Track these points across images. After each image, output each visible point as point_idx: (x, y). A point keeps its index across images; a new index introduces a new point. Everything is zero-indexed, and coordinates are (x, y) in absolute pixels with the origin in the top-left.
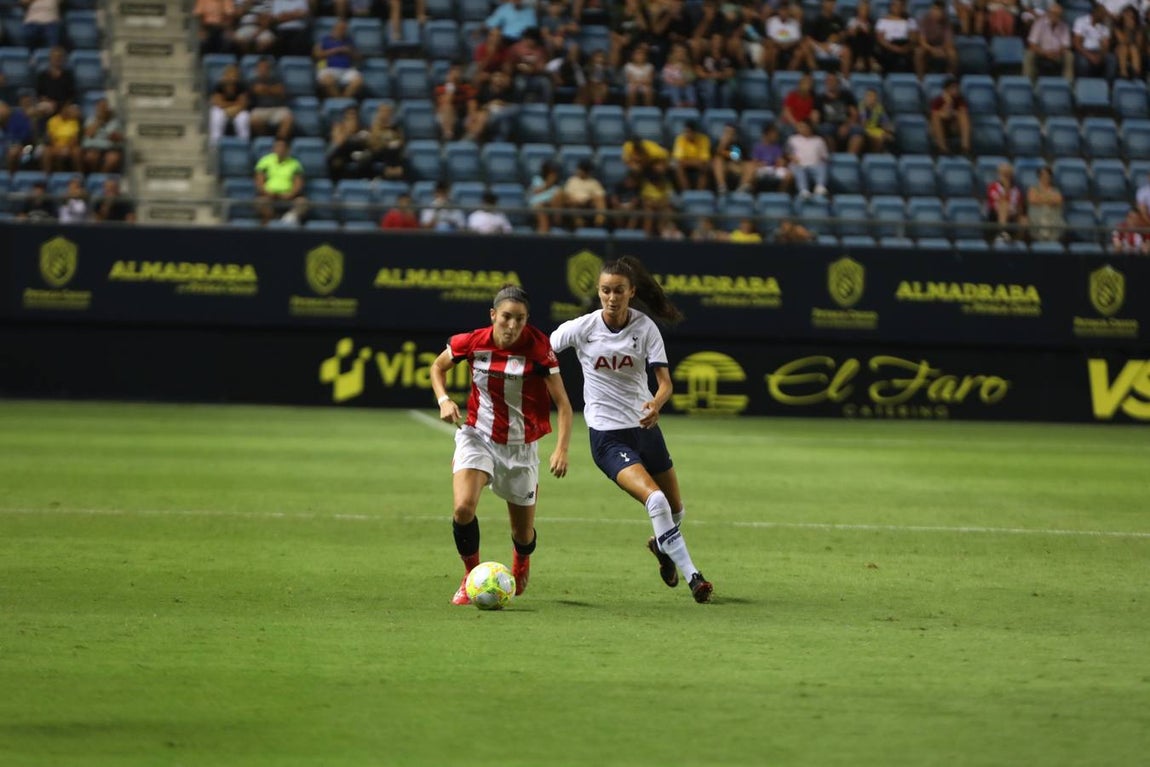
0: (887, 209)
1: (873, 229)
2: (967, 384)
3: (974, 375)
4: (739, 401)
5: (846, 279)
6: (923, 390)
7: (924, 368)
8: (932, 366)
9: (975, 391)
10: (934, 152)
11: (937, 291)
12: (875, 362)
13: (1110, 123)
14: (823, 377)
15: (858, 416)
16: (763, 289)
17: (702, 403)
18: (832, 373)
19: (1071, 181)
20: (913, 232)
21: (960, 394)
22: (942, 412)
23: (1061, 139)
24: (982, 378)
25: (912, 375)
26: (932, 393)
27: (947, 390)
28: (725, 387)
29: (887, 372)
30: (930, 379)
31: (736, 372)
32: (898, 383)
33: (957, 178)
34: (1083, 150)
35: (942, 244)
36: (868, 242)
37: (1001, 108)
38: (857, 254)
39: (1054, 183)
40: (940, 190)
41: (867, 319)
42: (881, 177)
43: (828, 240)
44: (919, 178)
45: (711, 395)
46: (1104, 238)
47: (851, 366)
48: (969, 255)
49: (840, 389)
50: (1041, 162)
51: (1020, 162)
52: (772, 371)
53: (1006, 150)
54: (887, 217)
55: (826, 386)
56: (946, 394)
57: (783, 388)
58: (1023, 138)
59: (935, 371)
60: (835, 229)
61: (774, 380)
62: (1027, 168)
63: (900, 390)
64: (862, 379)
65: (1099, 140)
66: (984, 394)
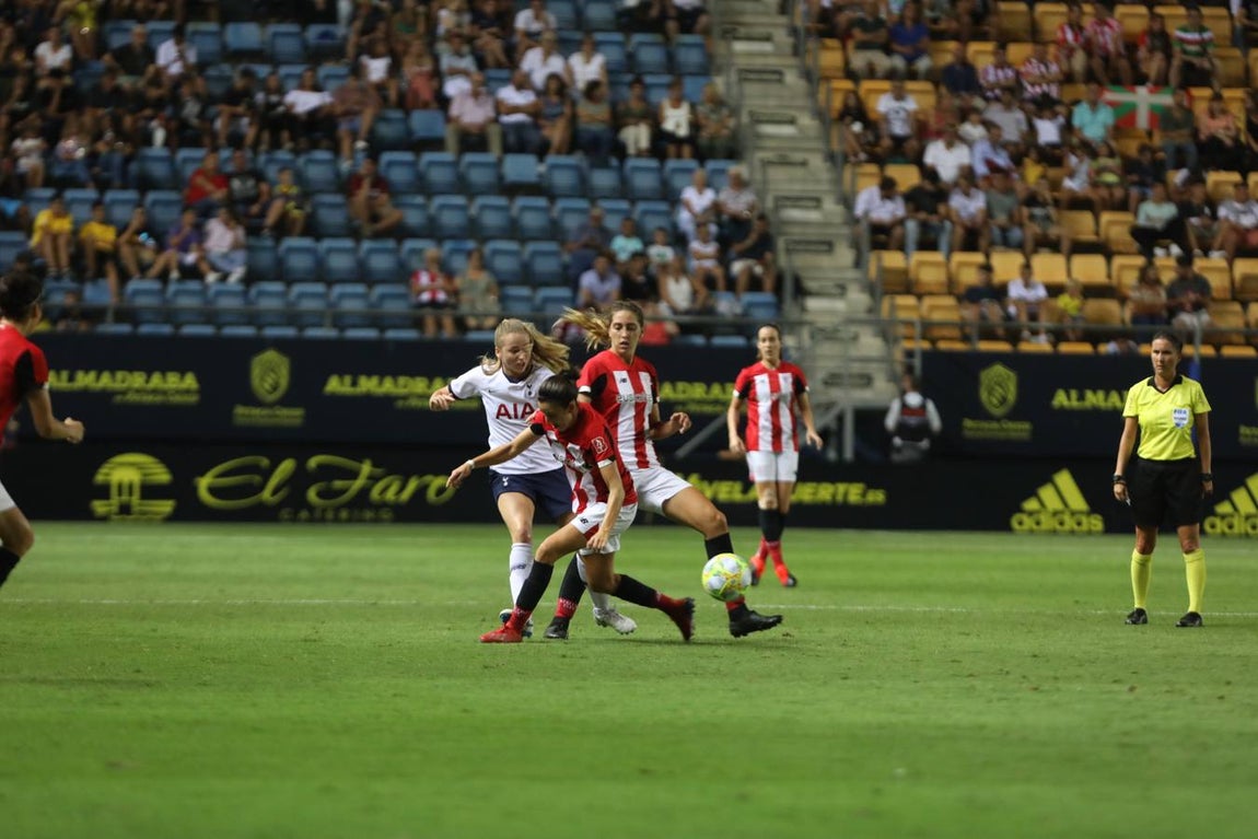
0: (309, 297)
1: (292, 317)
2: (413, 485)
3: (421, 474)
4: (166, 506)
5: (270, 373)
6: (364, 492)
7: (366, 468)
8: (375, 465)
9: (421, 492)
10: (355, 234)
11: (368, 385)
12: (313, 462)
13: (542, 202)
14: (257, 479)
15: (294, 520)
16: (180, 385)
17: (125, 509)
18: (267, 474)
19: (504, 264)
20: (339, 321)
21: (406, 495)
22: (386, 514)
23: (492, 220)
24: (428, 478)
25: (354, 475)
26: (375, 494)
27: (391, 490)
28: (150, 491)
29: (326, 472)
30: (374, 479)
31: (162, 475)
32: (338, 484)
33: (381, 263)
34: (514, 231)
35: (370, 334)
36: (290, 332)
37: (423, 187)
38: (281, 345)
39: (484, 265)
40: (363, 275)
41: (293, 416)
42: (299, 262)
43: (247, 331)
44: (340, 262)
45: (135, 500)
47: (287, 466)
48: (401, 344)
49: (275, 492)
50: (471, 245)
51: (448, 245)
52: (202, 474)
53: (433, 231)
54: (308, 305)
55: (262, 488)
56: (390, 495)
57: (213, 491)
58: (451, 219)
59: (379, 471)
60: (252, 318)
61: (204, 483)
62: (455, 251)
63: (343, 492)
64: (299, 481)
65: (532, 221)
66: (431, 494)
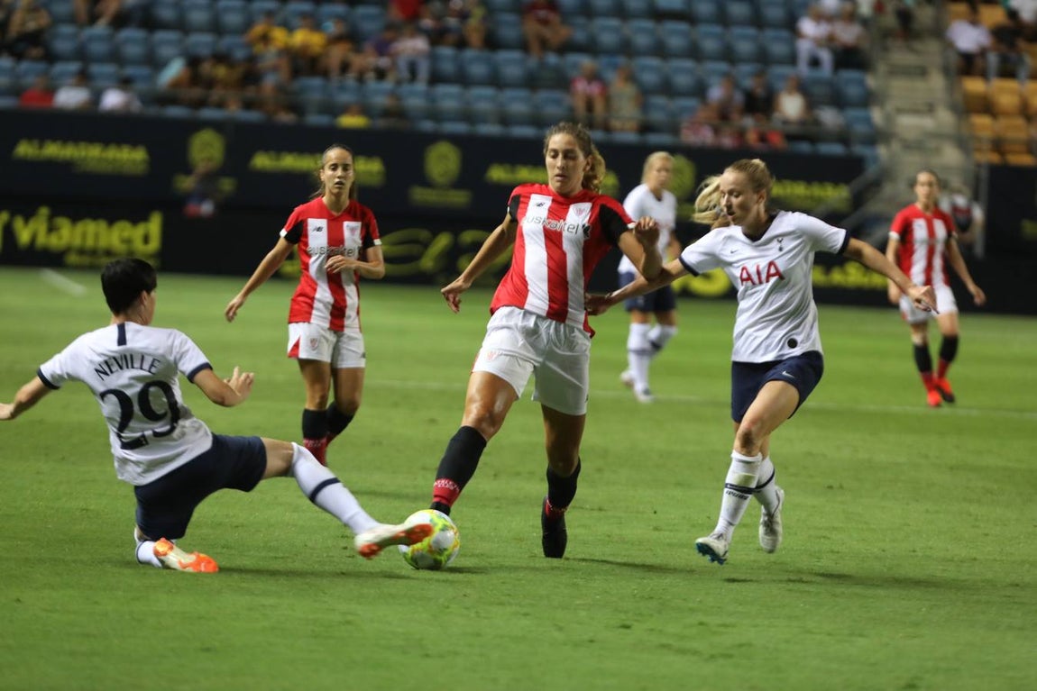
0: (482, 99)
1: (468, 116)
5: (442, 162)
11: (524, 174)
12: (466, 237)
13: (683, 26)
14: (417, 249)
16: (367, 168)
18: (426, 245)
19: (649, 78)
20: (505, 120)
23: (642, 40)
36: (463, 128)
37: (587, 10)
38: (455, 139)
39: (631, 78)
40: (532, 82)
41: (459, 198)
42: (477, 70)
43: (427, 126)
44: (512, 71)
46: (675, 130)
47: (443, 241)
49: (434, 260)
51: (604, 60)
53: (591, 48)
54: (482, 106)
55: (420, 257)
58: (607, 39)
60: (436, 116)
65: (676, 42)
